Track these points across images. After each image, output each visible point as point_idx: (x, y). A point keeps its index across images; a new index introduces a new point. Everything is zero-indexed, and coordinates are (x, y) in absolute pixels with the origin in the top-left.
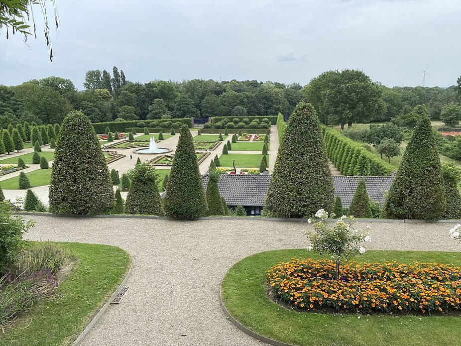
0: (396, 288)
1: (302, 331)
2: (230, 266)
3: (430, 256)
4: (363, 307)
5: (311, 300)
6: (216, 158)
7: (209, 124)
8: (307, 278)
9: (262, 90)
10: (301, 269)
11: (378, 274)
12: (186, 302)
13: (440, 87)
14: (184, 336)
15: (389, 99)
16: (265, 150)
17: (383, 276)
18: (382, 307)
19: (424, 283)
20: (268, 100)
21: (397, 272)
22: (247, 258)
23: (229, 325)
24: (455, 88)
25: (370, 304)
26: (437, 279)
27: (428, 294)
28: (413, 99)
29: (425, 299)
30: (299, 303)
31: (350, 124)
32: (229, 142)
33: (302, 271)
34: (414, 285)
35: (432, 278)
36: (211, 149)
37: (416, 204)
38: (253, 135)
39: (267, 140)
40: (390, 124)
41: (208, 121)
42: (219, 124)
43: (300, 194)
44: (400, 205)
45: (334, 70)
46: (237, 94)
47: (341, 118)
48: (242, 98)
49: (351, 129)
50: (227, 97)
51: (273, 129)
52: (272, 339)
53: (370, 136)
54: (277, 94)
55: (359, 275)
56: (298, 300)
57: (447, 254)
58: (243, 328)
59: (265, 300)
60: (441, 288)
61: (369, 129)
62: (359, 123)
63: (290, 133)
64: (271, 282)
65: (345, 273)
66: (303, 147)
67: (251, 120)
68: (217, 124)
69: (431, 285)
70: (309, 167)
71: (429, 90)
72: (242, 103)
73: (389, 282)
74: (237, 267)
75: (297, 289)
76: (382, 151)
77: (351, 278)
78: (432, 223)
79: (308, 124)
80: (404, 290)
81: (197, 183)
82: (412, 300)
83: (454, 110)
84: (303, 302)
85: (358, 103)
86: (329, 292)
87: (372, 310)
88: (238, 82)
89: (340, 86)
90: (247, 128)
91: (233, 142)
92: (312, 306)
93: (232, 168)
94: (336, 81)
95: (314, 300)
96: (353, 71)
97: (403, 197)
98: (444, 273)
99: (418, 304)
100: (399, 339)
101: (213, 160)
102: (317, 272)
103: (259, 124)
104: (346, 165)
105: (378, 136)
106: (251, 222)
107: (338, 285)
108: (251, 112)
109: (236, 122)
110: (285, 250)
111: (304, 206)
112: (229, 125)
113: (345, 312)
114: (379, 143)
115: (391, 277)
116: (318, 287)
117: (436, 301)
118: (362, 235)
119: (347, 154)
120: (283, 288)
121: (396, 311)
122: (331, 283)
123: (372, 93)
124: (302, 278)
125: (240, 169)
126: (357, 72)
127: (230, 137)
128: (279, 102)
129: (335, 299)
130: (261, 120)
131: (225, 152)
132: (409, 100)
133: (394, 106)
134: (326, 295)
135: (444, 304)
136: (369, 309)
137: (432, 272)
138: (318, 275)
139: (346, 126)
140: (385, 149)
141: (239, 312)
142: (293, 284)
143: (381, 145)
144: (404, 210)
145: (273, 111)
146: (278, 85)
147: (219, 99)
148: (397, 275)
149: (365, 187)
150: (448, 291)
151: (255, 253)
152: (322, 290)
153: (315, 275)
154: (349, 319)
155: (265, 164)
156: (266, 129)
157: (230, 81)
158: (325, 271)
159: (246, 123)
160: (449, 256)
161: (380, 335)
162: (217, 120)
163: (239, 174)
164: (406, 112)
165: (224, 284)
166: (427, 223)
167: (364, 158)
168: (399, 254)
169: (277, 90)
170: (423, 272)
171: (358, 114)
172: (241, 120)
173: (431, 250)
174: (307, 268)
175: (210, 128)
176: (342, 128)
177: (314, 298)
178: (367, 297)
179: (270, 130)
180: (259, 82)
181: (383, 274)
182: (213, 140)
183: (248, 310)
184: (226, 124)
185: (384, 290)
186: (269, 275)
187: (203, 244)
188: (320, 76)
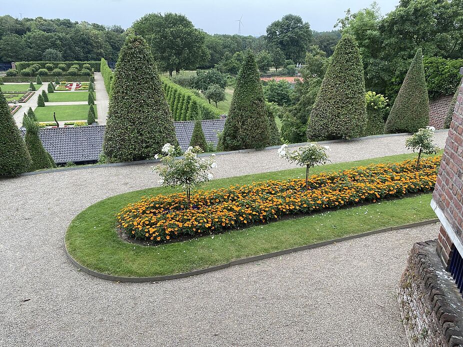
0: (241, 206)
1: (162, 262)
2: (73, 218)
3: (263, 176)
4: (215, 228)
5: (167, 232)
6: (30, 112)
7: (13, 70)
8: (159, 213)
9: (77, 31)
10: (153, 205)
11: (225, 197)
12: (23, 266)
13: (253, 36)
14: (27, 300)
15: (211, 46)
16: (91, 100)
17: (228, 198)
18: (231, 224)
19: (262, 198)
20: (87, 43)
21: (240, 193)
22: (92, 206)
23: (81, 276)
24: (265, 38)
25: (221, 224)
26: (271, 193)
27: (266, 206)
28: (232, 46)
29: (264, 210)
30: (155, 238)
31: (178, 71)
32: (44, 92)
33: (154, 207)
34: (254, 201)
35: (267, 193)
36: (21, 101)
37: (248, 135)
38: (75, 84)
39: (92, 89)
40: (215, 70)
41: (11, 68)
42: (27, 70)
43: (141, 135)
44: (234, 137)
45: (156, 13)
46: (46, 34)
47: (169, 64)
48: (53, 39)
49: (180, 75)
50: (34, 37)
51: (97, 76)
52: (133, 277)
53: (198, 82)
54: (96, 37)
55: (208, 201)
56: (154, 235)
57: (275, 173)
58: (99, 275)
59: (118, 242)
60: (275, 199)
61: (196, 75)
62: (186, 69)
63: (122, 68)
64: (123, 224)
65: (195, 202)
66: (139, 84)
67: (69, 66)
68: (24, 70)
69: (267, 199)
70: (148, 106)
71: (244, 39)
72: (54, 45)
73: (234, 202)
74: (81, 217)
75: (151, 225)
76: (210, 97)
77: (201, 205)
78: (261, 151)
79: (141, 58)
80: (247, 206)
81: (12, 132)
82: (254, 213)
83: (265, 58)
84: (160, 235)
85: (183, 49)
86: (183, 221)
87: (223, 229)
88: (45, 21)
89: (164, 30)
90: (65, 75)
91: (49, 92)
92: (168, 238)
93: (53, 122)
94: (159, 25)
95: (169, 232)
96: (176, 15)
97: (236, 129)
98: (275, 187)
99: (259, 216)
100: (247, 247)
101: (27, 114)
102: (169, 206)
103: (79, 70)
104: (178, 111)
105: (204, 82)
106: (89, 170)
107: (191, 213)
108: (68, 56)
109: (50, 69)
110: (132, 192)
111: (147, 147)
112: (41, 72)
113: (199, 236)
114: (207, 89)
115: (236, 198)
116: (172, 218)
117: (273, 210)
118: (209, 163)
119: (179, 100)
120: (136, 226)
121: (242, 226)
122: (184, 213)
123: (196, 39)
124: (155, 214)
125: (63, 123)
126: (180, 16)
127: (45, 86)
128: (101, 46)
129: (190, 226)
130: (81, 66)
131: (41, 103)
132: (229, 47)
133: (217, 53)
134: (181, 225)
135: (278, 211)
136: (220, 229)
137: (267, 188)
138: (170, 208)
139: (174, 73)
140: (212, 94)
141: (92, 260)
142: (147, 221)
143: (208, 91)
144: (238, 141)
145: (95, 56)
146: (96, 26)
147: (23, 40)
148: (240, 195)
149: (201, 127)
150: (280, 201)
151: (99, 200)
152: (176, 220)
153: (168, 209)
154: (204, 241)
155: (93, 115)
156: (88, 77)
157: (34, 19)
158: (176, 203)
159: (63, 69)
160: (276, 174)
161: (232, 248)
162: (24, 67)
163: (63, 126)
164: (227, 59)
165: (69, 237)
166: (257, 151)
167: (195, 103)
168: (238, 179)
169: (97, 32)
170: (260, 189)
171: (184, 61)
172: (56, 66)
173: (263, 172)
174: (159, 204)
175: (15, 75)
176: (171, 74)
177: (169, 230)
178: (218, 218)
179: (94, 78)
180: (73, 21)
181: (229, 196)
182: (23, 90)
183: (102, 256)
184: (37, 70)
185: (231, 210)
186: (119, 218)
187: (33, 201)
188: (142, 19)
